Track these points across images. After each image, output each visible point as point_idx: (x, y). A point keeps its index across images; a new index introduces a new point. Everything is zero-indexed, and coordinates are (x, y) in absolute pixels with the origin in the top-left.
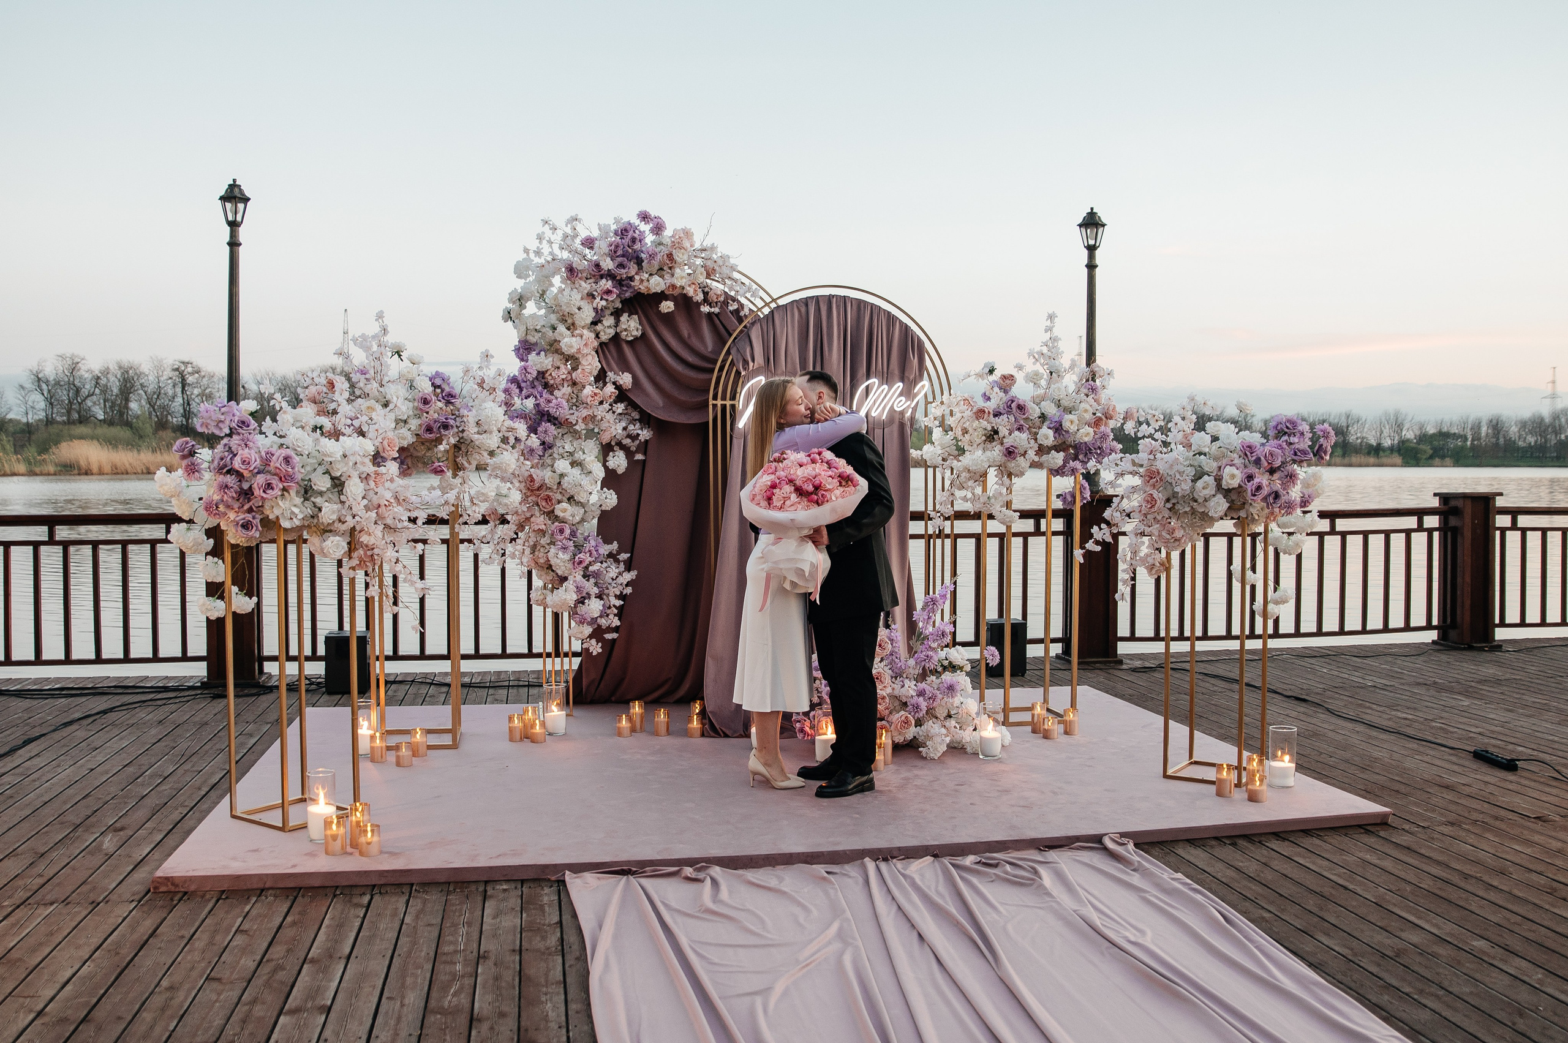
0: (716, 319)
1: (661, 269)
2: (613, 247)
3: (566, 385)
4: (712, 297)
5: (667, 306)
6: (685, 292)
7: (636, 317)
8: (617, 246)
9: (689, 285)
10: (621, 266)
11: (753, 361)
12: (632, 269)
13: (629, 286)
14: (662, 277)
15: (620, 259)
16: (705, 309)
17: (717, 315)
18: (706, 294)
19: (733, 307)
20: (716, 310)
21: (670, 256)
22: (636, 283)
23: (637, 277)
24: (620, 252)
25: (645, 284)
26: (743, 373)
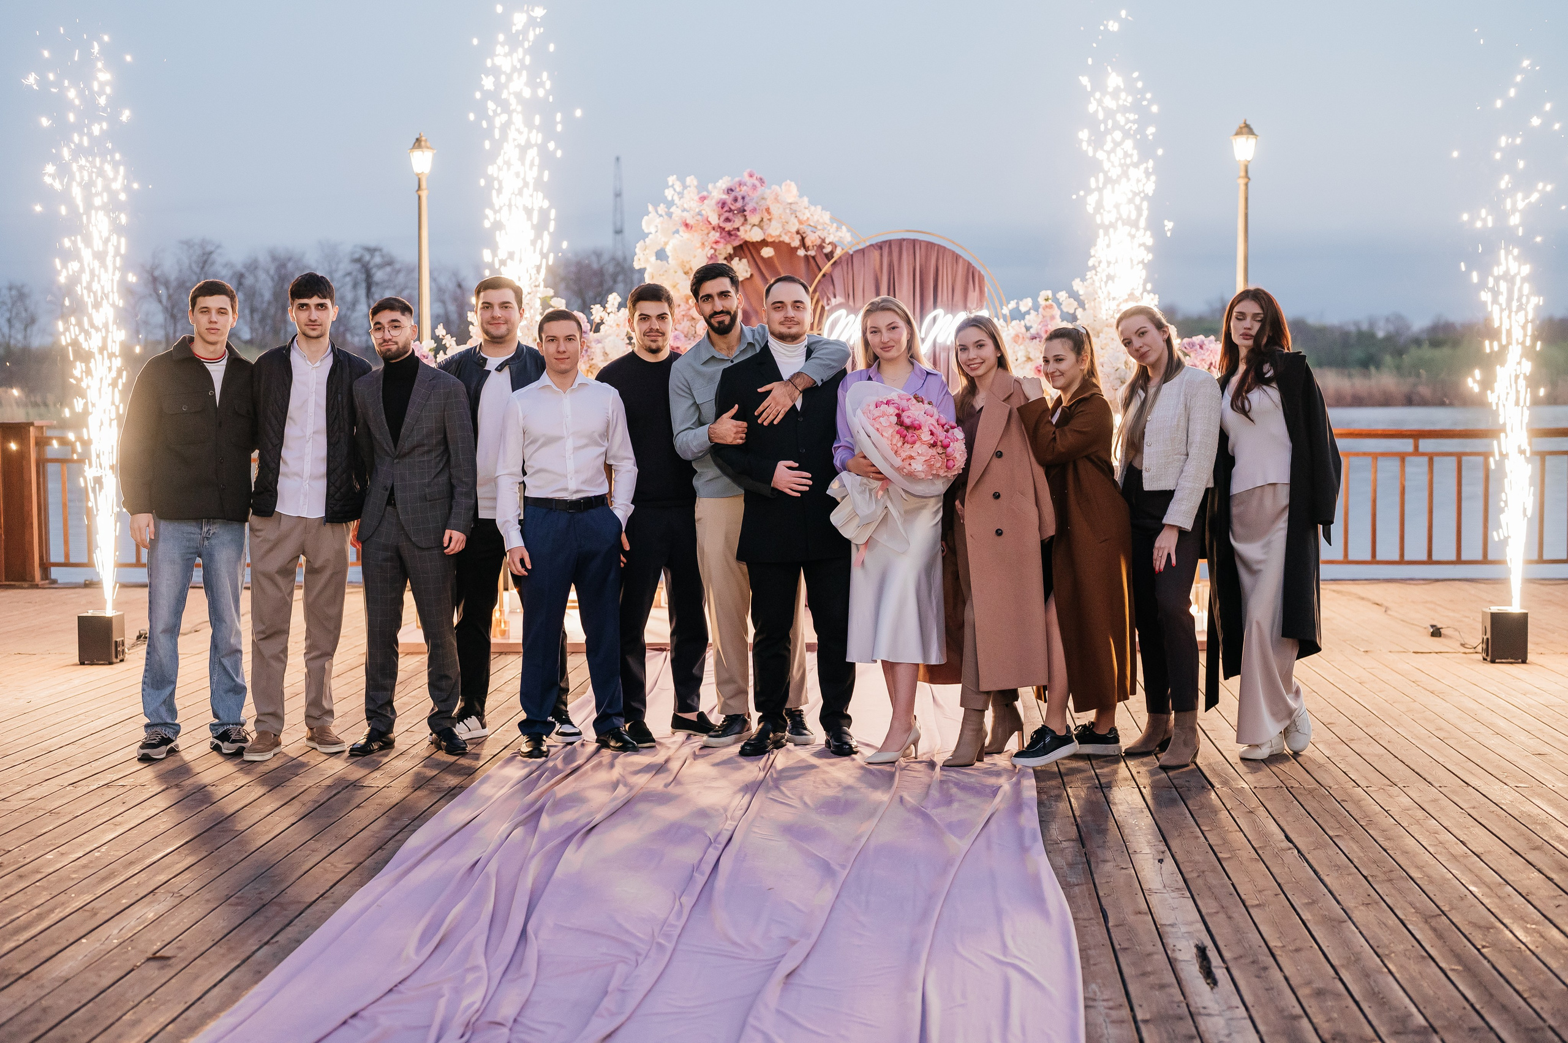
0: (811, 260)
1: (762, 220)
2: (720, 205)
3: (685, 319)
4: (808, 242)
5: (767, 252)
6: (781, 239)
7: (744, 261)
8: (724, 204)
9: (786, 234)
10: (727, 220)
11: (835, 297)
12: (738, 222)
13: (737, 236)
14: (761, 228)
15: (727, 215)
16: (801, 253)
17: (814, 258)
18: (803, 239)
19: (828, 249)
20: (812, 253)
21: (768, 210)
22: (741, 234)
23: (742, 229)
24: (726, 209)
25: (748, 233)
26: (827, 308)
